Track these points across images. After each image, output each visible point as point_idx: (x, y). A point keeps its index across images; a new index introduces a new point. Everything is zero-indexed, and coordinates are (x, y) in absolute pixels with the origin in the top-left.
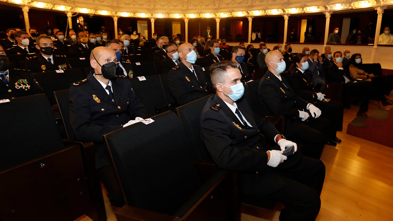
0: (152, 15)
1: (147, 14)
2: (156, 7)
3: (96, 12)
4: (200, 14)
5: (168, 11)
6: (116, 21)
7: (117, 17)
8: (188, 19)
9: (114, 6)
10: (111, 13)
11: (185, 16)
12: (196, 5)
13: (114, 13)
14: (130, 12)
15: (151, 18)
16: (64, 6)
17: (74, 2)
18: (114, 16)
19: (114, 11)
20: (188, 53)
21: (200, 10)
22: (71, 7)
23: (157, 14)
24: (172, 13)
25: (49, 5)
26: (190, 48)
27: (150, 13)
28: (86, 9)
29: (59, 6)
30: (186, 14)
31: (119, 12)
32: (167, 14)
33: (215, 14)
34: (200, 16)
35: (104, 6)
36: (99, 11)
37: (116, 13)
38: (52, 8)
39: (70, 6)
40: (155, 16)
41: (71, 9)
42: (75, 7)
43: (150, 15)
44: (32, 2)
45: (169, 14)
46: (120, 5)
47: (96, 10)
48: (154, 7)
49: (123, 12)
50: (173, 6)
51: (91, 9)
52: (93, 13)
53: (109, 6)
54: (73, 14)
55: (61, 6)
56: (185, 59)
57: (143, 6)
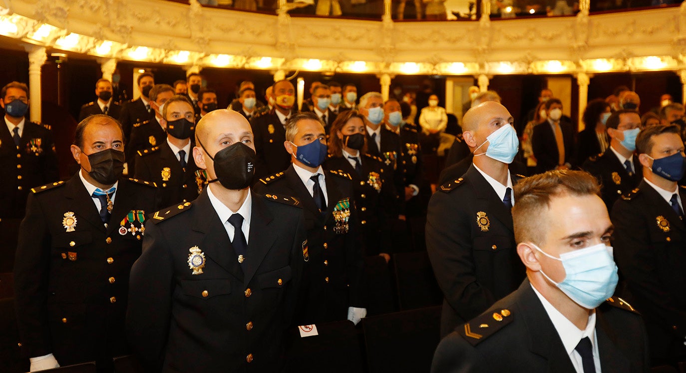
0: (482, 66)
1: (469, 65)
2: (496, 44)
3: (338, 67)
4: (624, 60)
5: (529, 54)
6: (385, 85)
7: (390, 75)
8: (587, 73)
9: (384, 49)
10: (376, 66)
11: (578, 65)
12: (616, 34)
13: (382, 68)
14: (423, 62)
15: (479, 75)
16: (269, 59)
17: (292, 47)
18: (382, 74)
19: (383, 62)
20: (489, 133)
21: (624, 47)
22: (283, 60)
23: (496, 64)
24: (540, 60)
25: (239, 58)
26: (498, 116)
27: (476, 62)
28: (317, 61)
29: (259, 58)
30: (581, 62)
31: (396, 64)
32: (523, 61)
33: (675, 58)
34: (624, 65)
35: (361, 49)
36: (346, 63)
37: (388, 66)
38: (244, 64)
39: (282, 57)
40: (490, 67)
41: (284, 64)
42: (294, 58)
43: (477, 66)
44: (207, 55)
45: (529, 63)
46: (399, 45)
47: (339, 63)
48: (489, 45)
49: (404, 62)
50: (545, 38)
51: (328, 59)
52: (333, 69)
53: (371, 49)
54: (287, 73)
55: (264, 58)
56: (484, 150)
57: (459, 45)
